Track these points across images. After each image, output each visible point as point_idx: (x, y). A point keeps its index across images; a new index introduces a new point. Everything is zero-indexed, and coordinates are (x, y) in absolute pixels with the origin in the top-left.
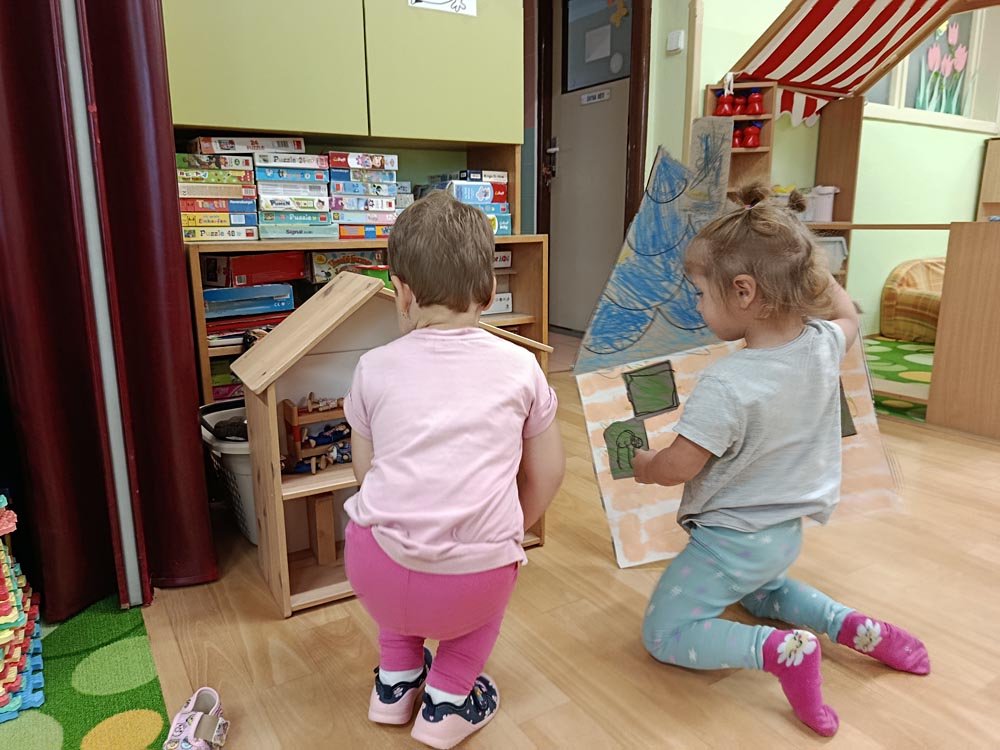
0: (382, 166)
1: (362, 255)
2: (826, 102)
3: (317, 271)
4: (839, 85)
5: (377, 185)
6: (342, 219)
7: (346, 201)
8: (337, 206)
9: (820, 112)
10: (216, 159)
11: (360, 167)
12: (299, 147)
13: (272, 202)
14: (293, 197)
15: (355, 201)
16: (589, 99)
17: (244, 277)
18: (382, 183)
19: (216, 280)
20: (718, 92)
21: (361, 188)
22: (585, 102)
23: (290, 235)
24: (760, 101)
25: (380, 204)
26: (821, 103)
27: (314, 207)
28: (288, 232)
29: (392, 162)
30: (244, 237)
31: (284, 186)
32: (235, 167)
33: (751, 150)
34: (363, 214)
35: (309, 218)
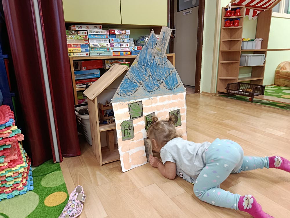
0: (125, 33)
1: (120, 61)
2: (260, 12)
3: (106, 65)
4: (264, 6)
5: (124, 39)
6: (114, 50)
7: (115, 44)
8: (112, 46)
9: (258, 15)
10: (77, 32)
11: (119, 34)
12: (101, 28)
13: (93, 45)
14: (99, 43)
15: (117, 45)
16: (185, 13)
17: (86, 67)
18: (125, 39)
19: (77, 68)
20: (226, 9)
21: (119, 40)
22: (184, 14)
23: (98, 55)
24: (239, 12)
25: (125, 45)
26: (258, 12)
27: (105, 46)
28: (98, 54)
29: (128, 32)
30: (85, 55)
31: (97, 40)
32: (82, 34)
33: (236, 27)
34: (120, 48)
35: (104, 50)
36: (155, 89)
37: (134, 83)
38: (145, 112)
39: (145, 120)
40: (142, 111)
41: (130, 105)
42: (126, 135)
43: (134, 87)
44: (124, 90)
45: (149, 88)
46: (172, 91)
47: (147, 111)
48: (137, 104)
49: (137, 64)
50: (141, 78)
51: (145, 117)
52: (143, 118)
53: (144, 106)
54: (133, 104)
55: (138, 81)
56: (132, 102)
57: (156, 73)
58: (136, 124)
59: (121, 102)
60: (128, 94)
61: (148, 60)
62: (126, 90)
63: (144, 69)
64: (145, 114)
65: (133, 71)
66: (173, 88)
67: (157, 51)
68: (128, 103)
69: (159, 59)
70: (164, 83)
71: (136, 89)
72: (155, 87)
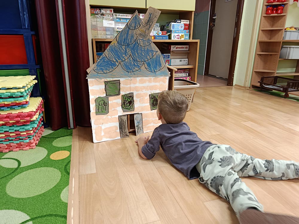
14: (123, 27)
19: (101, 50)
22: (226, 1)
31: (121, 24)
33: (279, 15)
36: (135, 70)
37: (113, 62)
38: (122, 91)
39: (122, 99)
40: (120, 90)
41: (106, 83)
42: (100, 110)
43: (112, 66)
44: (101, 67)
45: (129, 68)
46: (154, 73)
47: (125, 90)
48: (114, 82)
49: (117, 44)
50: (120, 58)
51: (122, 96)
52: (120, 96)
53: (121, 85)
54: (110, 82)
55: (116, 60)
56: (109, 79)
57: (138, 54)
58: (112, 102)
59: (97, 79)
60: (105, 72)
61: (129, 41)
62: (103, 68)
63: (124, 49)
64: (122, 93)
65: (112, 50)
66: (156, 71)
67: (140, 32)
68: (105, 81)
69: (142, 41)
70: (146, 65)
71: (114, 68)
72: (136, 68)
